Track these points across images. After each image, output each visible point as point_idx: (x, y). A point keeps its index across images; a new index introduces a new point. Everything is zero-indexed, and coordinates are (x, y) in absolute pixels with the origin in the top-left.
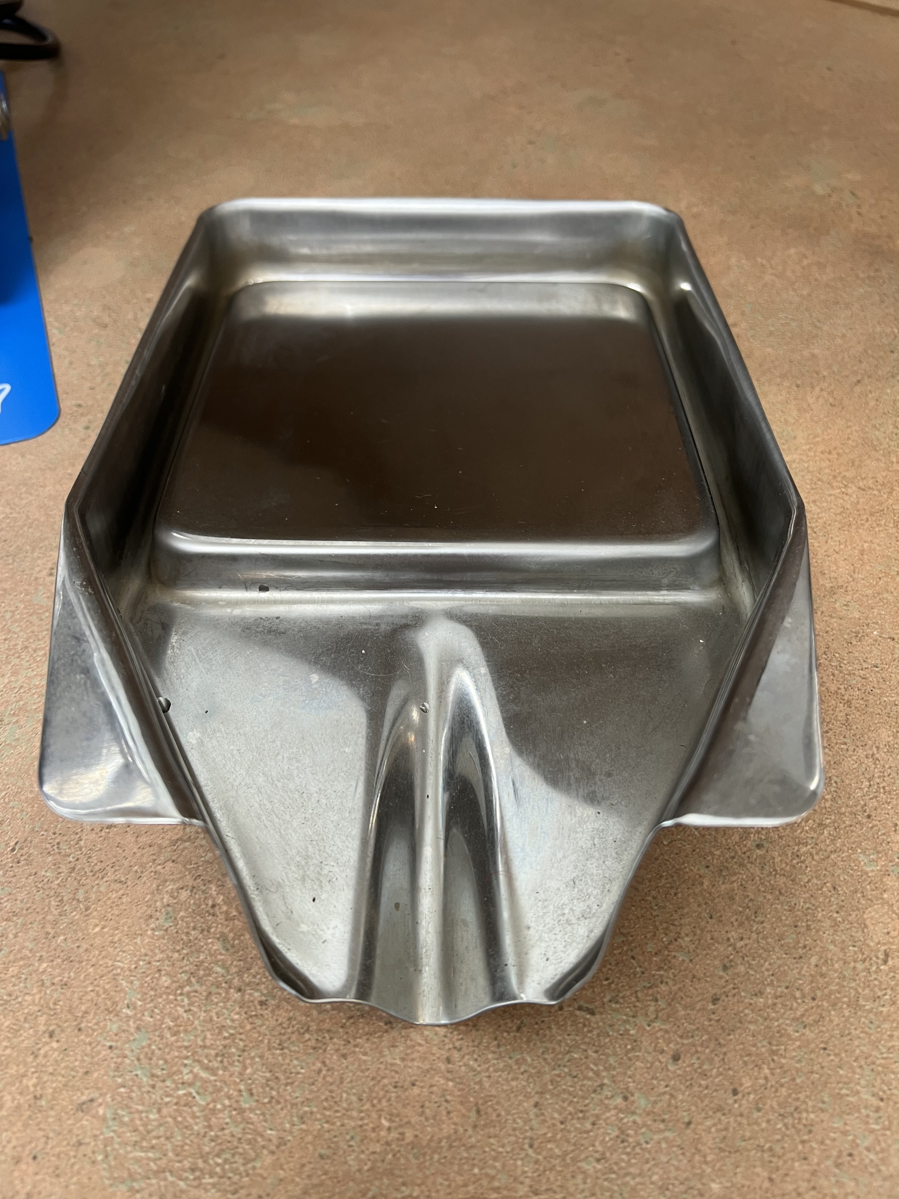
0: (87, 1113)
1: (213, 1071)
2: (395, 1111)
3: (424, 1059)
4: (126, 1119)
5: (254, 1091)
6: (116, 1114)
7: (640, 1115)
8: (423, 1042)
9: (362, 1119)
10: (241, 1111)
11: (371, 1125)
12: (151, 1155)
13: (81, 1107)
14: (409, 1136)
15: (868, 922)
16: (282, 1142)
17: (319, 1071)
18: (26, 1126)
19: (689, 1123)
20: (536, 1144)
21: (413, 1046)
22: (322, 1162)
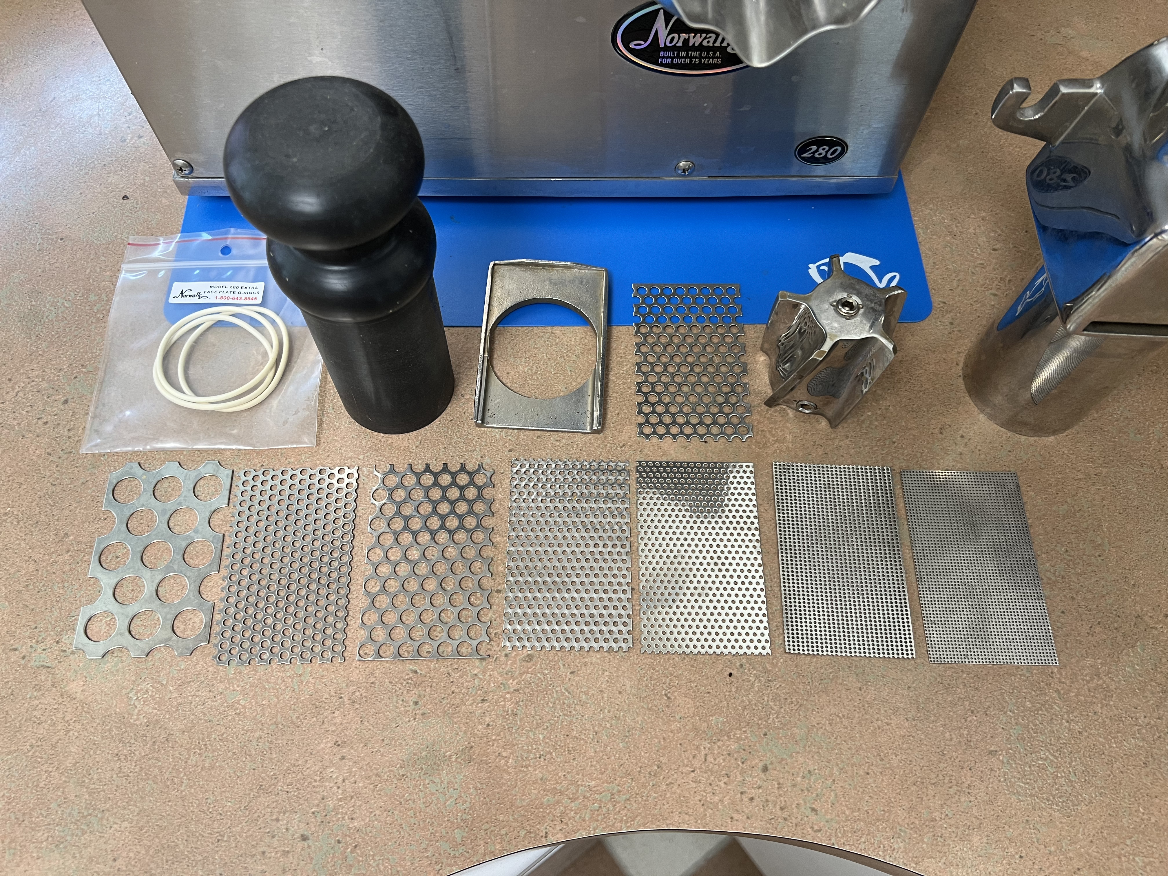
1: (1056, 758)
10: (1071, 781)
13: (991, 752)
17: (1109, 776)
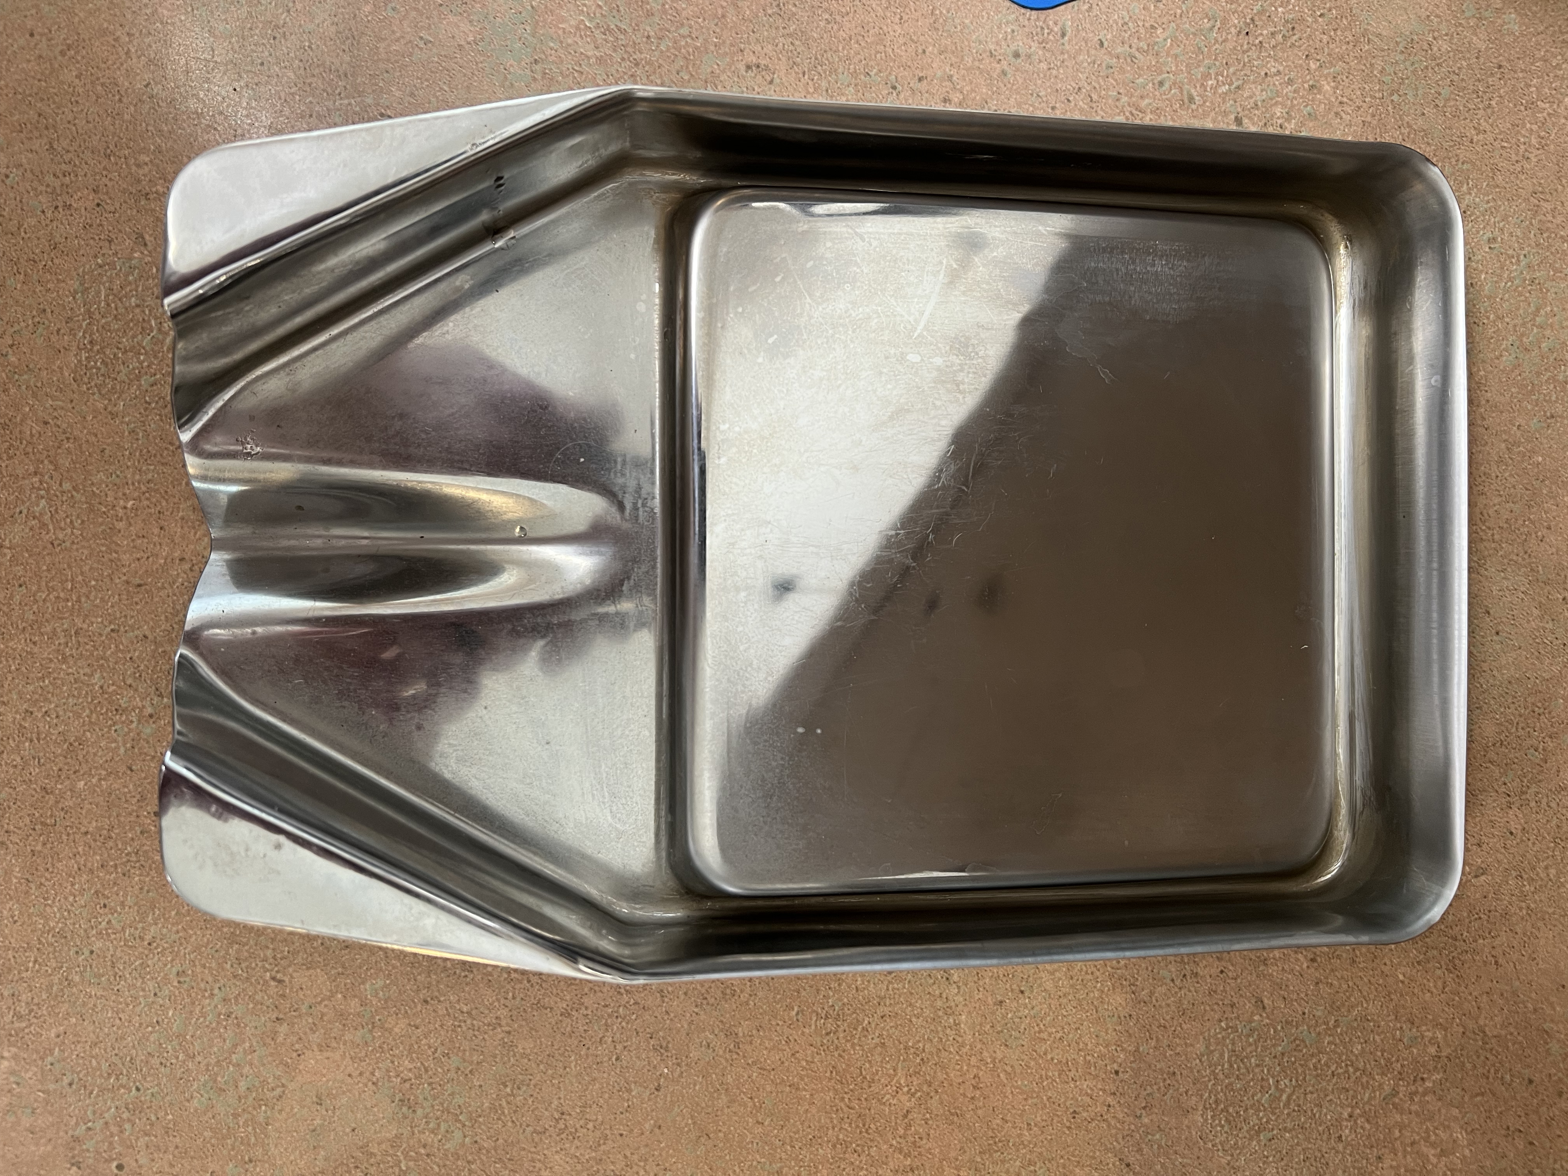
0: (135, 243)
2: (139, 513)
3: (183, 537)
4: (131, 278)
5: (155, 388)
6: (134, 269)
7: (137, 727)
8: (197, 536)
9: (133, 484)
11: (128, 492)
12: (103, 304)
14: (121, 525)
15: (311, 971)
16: (114, 415)
18: (124, 191)
19: (132, 770)
20: (113, 635)
21: (194, 528)
22: (98, 452)
